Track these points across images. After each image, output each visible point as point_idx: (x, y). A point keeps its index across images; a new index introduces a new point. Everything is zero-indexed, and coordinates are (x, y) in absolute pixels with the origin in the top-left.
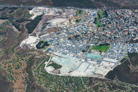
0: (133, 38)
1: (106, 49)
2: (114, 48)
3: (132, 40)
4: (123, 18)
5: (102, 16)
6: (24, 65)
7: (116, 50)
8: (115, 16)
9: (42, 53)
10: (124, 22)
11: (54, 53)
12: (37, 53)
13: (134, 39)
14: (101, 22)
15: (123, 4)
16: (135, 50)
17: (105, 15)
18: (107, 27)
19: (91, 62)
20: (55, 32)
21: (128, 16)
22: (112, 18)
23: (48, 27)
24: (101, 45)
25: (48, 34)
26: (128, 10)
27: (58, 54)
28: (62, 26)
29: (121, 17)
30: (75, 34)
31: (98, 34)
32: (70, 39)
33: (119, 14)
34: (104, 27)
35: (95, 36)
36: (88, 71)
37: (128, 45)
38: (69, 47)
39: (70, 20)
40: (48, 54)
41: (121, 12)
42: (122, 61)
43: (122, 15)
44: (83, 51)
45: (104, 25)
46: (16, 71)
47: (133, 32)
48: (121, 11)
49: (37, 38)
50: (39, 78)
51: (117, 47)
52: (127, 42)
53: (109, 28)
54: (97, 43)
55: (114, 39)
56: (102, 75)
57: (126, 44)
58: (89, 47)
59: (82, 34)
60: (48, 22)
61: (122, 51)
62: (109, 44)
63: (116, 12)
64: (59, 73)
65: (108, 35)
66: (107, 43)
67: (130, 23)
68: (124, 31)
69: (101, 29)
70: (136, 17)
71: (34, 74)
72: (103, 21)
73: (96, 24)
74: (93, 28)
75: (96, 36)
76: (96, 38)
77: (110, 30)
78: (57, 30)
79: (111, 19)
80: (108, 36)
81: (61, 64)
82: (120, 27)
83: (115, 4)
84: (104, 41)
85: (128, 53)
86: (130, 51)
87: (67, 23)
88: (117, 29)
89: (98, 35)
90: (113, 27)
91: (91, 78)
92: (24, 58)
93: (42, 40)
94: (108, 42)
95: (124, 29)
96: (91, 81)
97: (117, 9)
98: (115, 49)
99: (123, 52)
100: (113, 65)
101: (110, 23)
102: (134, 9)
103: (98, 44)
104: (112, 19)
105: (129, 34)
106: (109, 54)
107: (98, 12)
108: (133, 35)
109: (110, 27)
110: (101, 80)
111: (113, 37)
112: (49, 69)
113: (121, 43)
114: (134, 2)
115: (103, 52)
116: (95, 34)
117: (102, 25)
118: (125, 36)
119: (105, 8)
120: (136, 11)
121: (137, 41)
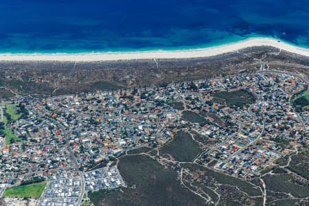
0: (94, 157)
1: (38, 191)
2: (56, 186)
3: (92, 162)
4: (64, 116)
5: (15, 117)
7: (60, 191)
8: (43, 113)
10: (66, 125)
13: (96, 160)
14: (15, 130)
15: (56, 85)
16: (103, 185)
17: (21, 114)
18: (32, 140)
21: (72, 110)
22: (39, 118)
24: (23, 184)
26: (72, 97)
29: (58, 114)
31: (13, 160)
33: (53, 108)
34: (25, 142)
35: (8, 165)
37: (87, 176)
41: (57, 104)
43: (60, 109)
45: (24, 138)
47: (90, 145)
48: (56, 100)
51: (61, 182)
52: (81, 169)
53: (36, 142)
54: (15, 181)
55: (51, 166)
57: (80, 172)
61: (75, 190)
62: (43, 180)
63: (46, 104)
65: (36, 158)
66: (37, 177)
67: (80, 124)
68: (71, 145)
69: (17, 146)
70: (91, 111)
72: (20, 127)
73: (4, 137)
75: (10, 164)
76: (10, 169)
77: (39, 147)
79: (36, 121)
80: (37, 161)
82: (60, 138)
83: (40, 87)
84: (30, 173)
85: (90, 192)
86: (92, 187)
88: (53, 143)
89: (14, 162)
90: (45, 140)
94: (40, 175)
95: (70, 139)
97: (46, 98)
98: (58, 188)
99: (77, 192)
101: (35, 131)
102: (83, 93)
103: (19, 183)
104: (40, 121)
105: (82, 149)
106: (47, 203)
107: (5, 110)
108: (91, 151)
109: (38, 139)
111: (49, 161)
113: (69, 172)
114: (80, 76)
115: (32, 200)
116: (5, 160)
117: (20, 137)
118: (76, 156)
119: (19, 98)
120: (89, 96)
121: (103, 163)
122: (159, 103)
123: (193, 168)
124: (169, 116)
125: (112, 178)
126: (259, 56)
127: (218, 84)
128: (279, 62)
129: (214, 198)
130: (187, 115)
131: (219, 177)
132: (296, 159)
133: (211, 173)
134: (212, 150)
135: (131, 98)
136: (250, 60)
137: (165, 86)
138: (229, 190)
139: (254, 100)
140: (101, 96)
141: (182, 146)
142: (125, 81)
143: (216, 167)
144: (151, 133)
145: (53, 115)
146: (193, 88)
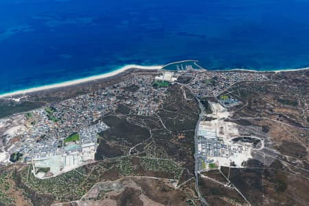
0: (92, 120)
1: (77, 138)
2: (83, 134)
3: (92, 122)
4: (71, 107)
5: (51, 112)
6: (13, 184)
7: (86, 135)
8: (62, 108)
9: (22, 165)
10: (74, 110)
11: (33, 159)
12: (17, 167)
13: (94, 121)
14: (55, 117)
15: (61, 96)
16: (101, 129)
17: (53, 110)
18: (64, 119)
19: (73, 153)
20: (18, 140)
21: (73, 104)
23: (8, 139)
24: (70, 136)
25: (13, 146)
26: (70, 100)
27: (38, 159)
28: (22, 133)
30: (40, 136)
31: (61, 128)
32: (38, 141)
33: (65, 105)
36: (76, 161)
37: (93, 127)
38: (43, 148)
39: (25, 125)
40: (28, 163)
41: (66, 103)
42: (98, 142)
43: (68, 105)
44: (59, 147)
45: (60, 119)
46: (8, 192)
47: (88, 116)
48: (64, 102)
49: (5, 153)
50: (36, 187)
51: (84, 132)
52: (89, 126)
54: (66, 136)
55: (77, 127)
56: (91, 160)
58: (60, 141)
59: (46, 132)
60: (4, 134)
62: (77, 133)
63: (61, 104)
64: (52, 175)
65: (69, 125)
67: (79, 109)
68: (80, 117)
69: (59, 123)
70: (81, 103)
71: (29, 187)
72: (56, 115)
73: (51, 120)
74: (52, 125)
75: (60, 130)
76: (61, 132)
77: (68, 121)
78: (19, 138)
79: (61, 112)
81: (48, 166)
82: (74, 116)
83: (55, 98)
84: (70, 131)
85: (98, 133)
86: (97, 131)
87: (23, 128)
88: (73, 118)
90: (69, 118)
91: (84, 166)
92: (6, 177)
93: (12, 153)
94: (75, 131)
95: (79, 115)
96: (86, 168)
97: (60, 102)
99: (93, 134)
100: (93, 147)
101: (63, 115)
102: (74, 97)
103: (68, 136)
104: (63, 111)
105: (86, 118)
106: (83, 141)
107: (45, 110)
108: (90, 118)
109: (66, 118)
110: (93, 164)
111: (75, 125)
112: (41, 176)
113: (85, 128)
115: (77, 141)
116: (58, 129)
117: (58, 119)
118: (85, 121)
119: (49, 104)
120: (77, 98)
121: (97, 122)
122: (106, 95)
123: (130, 116)
124: (112, 99)
125: (103, 126)
126: (132, 72)
127: (123, 84)
128: (140, 73)
129: (144, 125)
130: (118, 98)
131: (141, 117)
132: (165, 105)
133: (138, 116)
134: (134, 108)
135: (94, 96)
136: (129, 74)
137: (104, 89)
138: (148, 121)
139: (139, 88)
140: (82, 97)
141: (122, 109)
142: (88, 90)
143: (139, 114)
144: (109, 107)
145: (67, 108)
146: (114, 87)
